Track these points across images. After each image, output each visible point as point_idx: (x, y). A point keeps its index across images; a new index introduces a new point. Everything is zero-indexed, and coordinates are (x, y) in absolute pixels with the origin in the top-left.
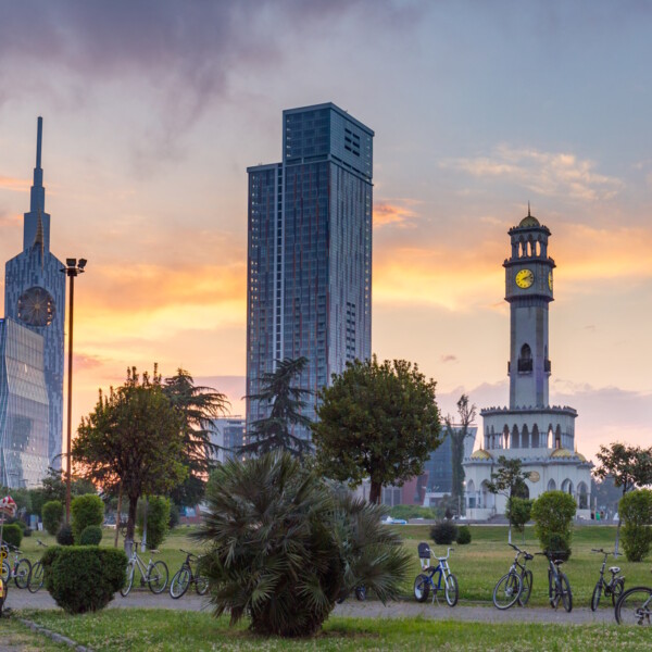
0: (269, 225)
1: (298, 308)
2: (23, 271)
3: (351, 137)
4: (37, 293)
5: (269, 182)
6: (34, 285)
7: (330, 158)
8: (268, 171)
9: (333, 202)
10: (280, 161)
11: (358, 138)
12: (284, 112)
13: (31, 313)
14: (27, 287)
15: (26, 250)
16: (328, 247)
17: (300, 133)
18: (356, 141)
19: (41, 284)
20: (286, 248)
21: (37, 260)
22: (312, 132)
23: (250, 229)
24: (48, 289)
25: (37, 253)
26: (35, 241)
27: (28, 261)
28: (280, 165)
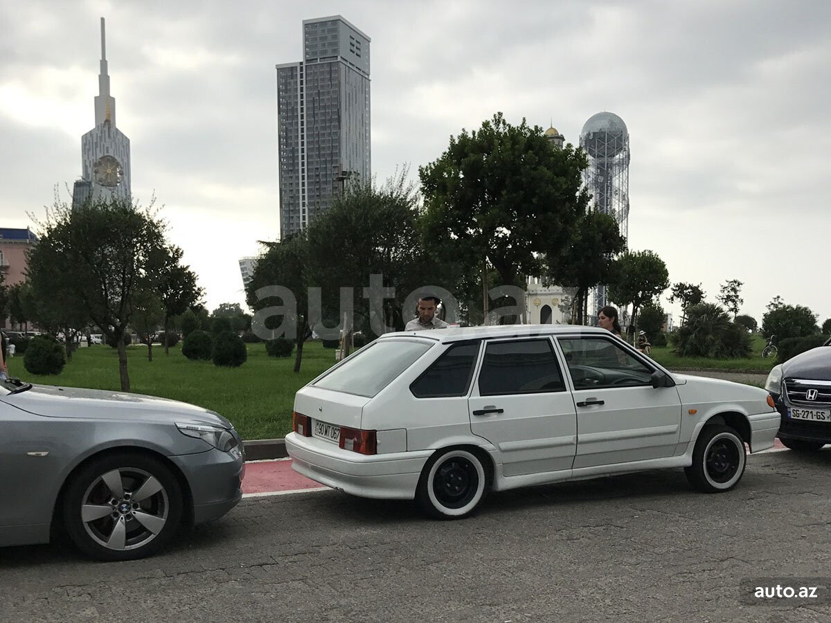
0: (294, 110)
1: (318, 176)
2: (96, 143)
3: (354, 42)
4: (108, 160)
5: (293, 76)
6: (106, 154)
7: (339, 59)
8: (292, 68)
9: (343, 94)
10: (301, 60)
11: (359, 43)
12: (303, 21)
13: (103, 177)
14: (100, 155)
15: (97, 126)
16: (340, 128)
17: (316, 39)
18: (358, 45)
19: (111, 153)
20: (307, 129)
21: (107, 134)
22: (326, 38)
23: (279, 113)
24: (116, 157)
25: (106, 129)
26: (105, 119)
27: (99, 135)
28: (301, 63)
